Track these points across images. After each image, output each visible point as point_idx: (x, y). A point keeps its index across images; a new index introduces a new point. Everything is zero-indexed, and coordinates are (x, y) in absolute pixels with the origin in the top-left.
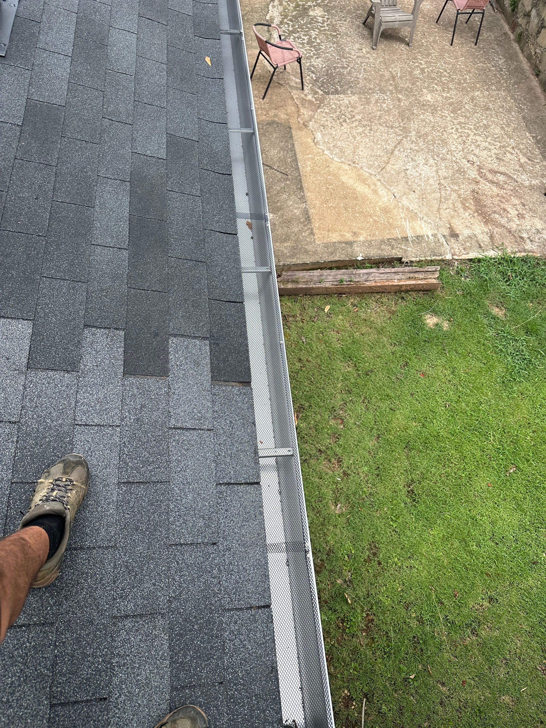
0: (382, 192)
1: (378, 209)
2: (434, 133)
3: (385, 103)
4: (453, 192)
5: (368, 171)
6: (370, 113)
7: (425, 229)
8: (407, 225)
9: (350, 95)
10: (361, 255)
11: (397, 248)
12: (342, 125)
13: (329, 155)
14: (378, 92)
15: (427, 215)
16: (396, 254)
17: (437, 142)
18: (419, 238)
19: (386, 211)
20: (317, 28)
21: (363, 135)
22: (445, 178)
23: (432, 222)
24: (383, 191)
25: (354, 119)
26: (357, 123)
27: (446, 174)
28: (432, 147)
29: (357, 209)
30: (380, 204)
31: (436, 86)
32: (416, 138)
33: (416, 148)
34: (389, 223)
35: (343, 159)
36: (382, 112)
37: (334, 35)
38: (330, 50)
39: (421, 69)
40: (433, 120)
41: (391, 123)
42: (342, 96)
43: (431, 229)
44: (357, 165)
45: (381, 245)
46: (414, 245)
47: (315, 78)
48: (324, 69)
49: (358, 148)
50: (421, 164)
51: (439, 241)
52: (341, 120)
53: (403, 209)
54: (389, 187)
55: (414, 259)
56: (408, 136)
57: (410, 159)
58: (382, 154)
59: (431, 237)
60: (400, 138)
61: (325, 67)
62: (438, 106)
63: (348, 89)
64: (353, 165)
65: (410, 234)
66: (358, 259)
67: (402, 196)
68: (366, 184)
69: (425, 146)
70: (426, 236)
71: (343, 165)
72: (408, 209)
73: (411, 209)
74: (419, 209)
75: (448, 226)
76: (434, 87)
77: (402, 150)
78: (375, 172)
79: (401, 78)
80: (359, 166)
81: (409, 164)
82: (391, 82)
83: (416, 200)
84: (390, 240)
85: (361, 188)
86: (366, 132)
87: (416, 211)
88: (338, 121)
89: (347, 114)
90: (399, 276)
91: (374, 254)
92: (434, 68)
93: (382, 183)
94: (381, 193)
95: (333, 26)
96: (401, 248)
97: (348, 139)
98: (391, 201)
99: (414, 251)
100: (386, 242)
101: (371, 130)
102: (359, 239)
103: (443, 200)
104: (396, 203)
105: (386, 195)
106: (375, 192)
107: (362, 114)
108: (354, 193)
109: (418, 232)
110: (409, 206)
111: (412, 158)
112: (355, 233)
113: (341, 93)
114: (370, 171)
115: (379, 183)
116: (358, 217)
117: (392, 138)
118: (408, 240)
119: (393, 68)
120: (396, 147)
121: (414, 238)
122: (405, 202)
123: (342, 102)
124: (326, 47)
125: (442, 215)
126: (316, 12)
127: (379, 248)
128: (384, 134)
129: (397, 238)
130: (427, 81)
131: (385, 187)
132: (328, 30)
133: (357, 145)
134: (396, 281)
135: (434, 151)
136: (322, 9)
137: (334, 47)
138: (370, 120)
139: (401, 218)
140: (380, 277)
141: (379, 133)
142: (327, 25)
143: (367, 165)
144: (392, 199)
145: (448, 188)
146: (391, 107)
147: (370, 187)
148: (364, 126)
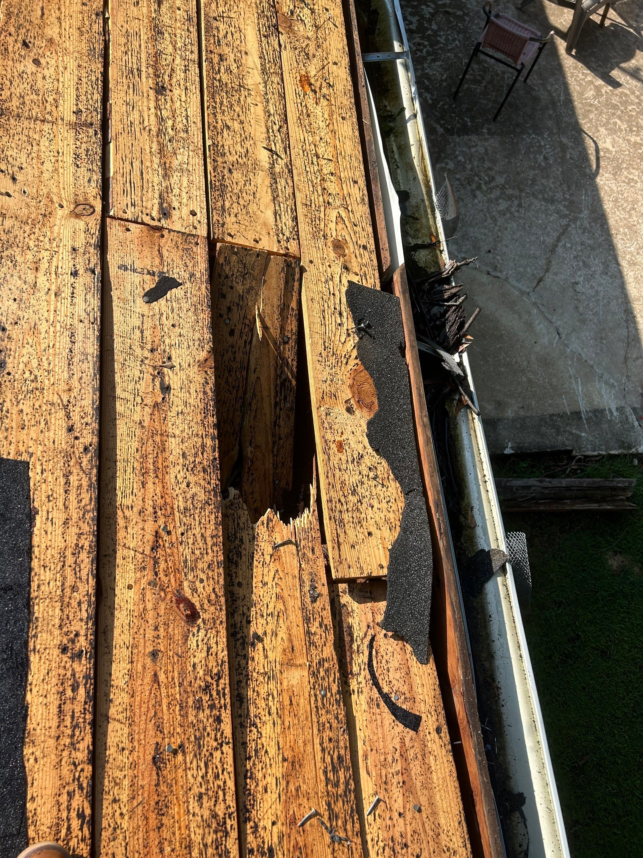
0: (540, 326)
1: (534, 358)
3: (541, 153)
5: (517, 284)
6: (518, 173)
7: (606, 398)
8: (579, 389)
9: (487, 136)
10: (510, 445)
11: (565, 432)
12: (475, 196)
14: (530, 131)
15: (607, 369)
16: (564, 444)
17: (621, 230)
18: (598, 415)
19: (546, 362)
21: (508, 215)
22: (634, 300)
23: (616, 384)
24: (542, 325)
25: (493, 184)
26: (498, 192)
27: (635, 292)
29: (501, 357)
30: (537, 348)
31: (619, 122)
32: (590, 223)
33: (590, 242)
34: (551, 385)
36: (537, 172)
39: (596, 87)
40: (615, 188)
41: (550, 194)
42: (474, 138)
43: (616, 398)
44: (499, 274)
45: (541, 426)
46: (589, 427)
48: (445, 84)
49: (501, 241)
50: (598, 272)
51: (627, 420)
52: (474, 186)
53: (572, 359)
54: (549, 317)
55: (590, 453)
56: (577, 218)
57: (581, 264)
58: (538, 253)
59: (615, 414)
60: (564, 222)
61: (446, 80)
62: (623, 161)
63: (482, 126)
64: (494, 273)
65: (583, 406)
66: (506, 453)
67: (570, 334)
68: (515, 312)
70: (607, 411)
72: (580, 359)
73: (584, 359)
74: (596, 359)
76: (616, 123)
77: (568, 245)
78: (528, 287)
79: (565, 104)
80: (503, 276)
81: (579, 273)
82: (551, 112)
83: (591, 341)
84: (554, 418)
85: (507, 319)
86: (513, 209)
87: (592, 363)
88: (468, 188)
89: (483, 174)
91: (529, 443)
93: (540, 310)
94: (538, 329)
96: (571, 433)
97: (485, 224)
98: (555, 345)
99: (591, 438)
100: (548, 420)
101: (520, 205)
102: (505, 415)
103: (631, 341)
104: (562, 347)
105: (546, 332)
106: (530, 326)
107: (505, 175)
108: (497, 329)
109: (596, 403)
110: (581, 352)
111: (584, 262)
112: (500, 403)
113: (472, 132)
114: (520, 285)
115: (535, 310)
117: (553, 222)
118: (581, 418)
119: (552, 85)
120: (559, 239)
121: (590, 414)
122: (575, 345)
123: (473, 150)
124: (447, 39)
125: (631, 370)
127: (538, 433)
128: (540, 215)
129: (564, 413)
130: (605, 110)
131: (545, 316)
133: (500, 234)
137: (459, 41)
138: (518, 187)
139: (570, 377)
141: (533, 213)
143: (515, 275)
144: (555, 341)
145: (638, 319)
146: (551, 161)
147: (520, 318)
148: (510, 198)
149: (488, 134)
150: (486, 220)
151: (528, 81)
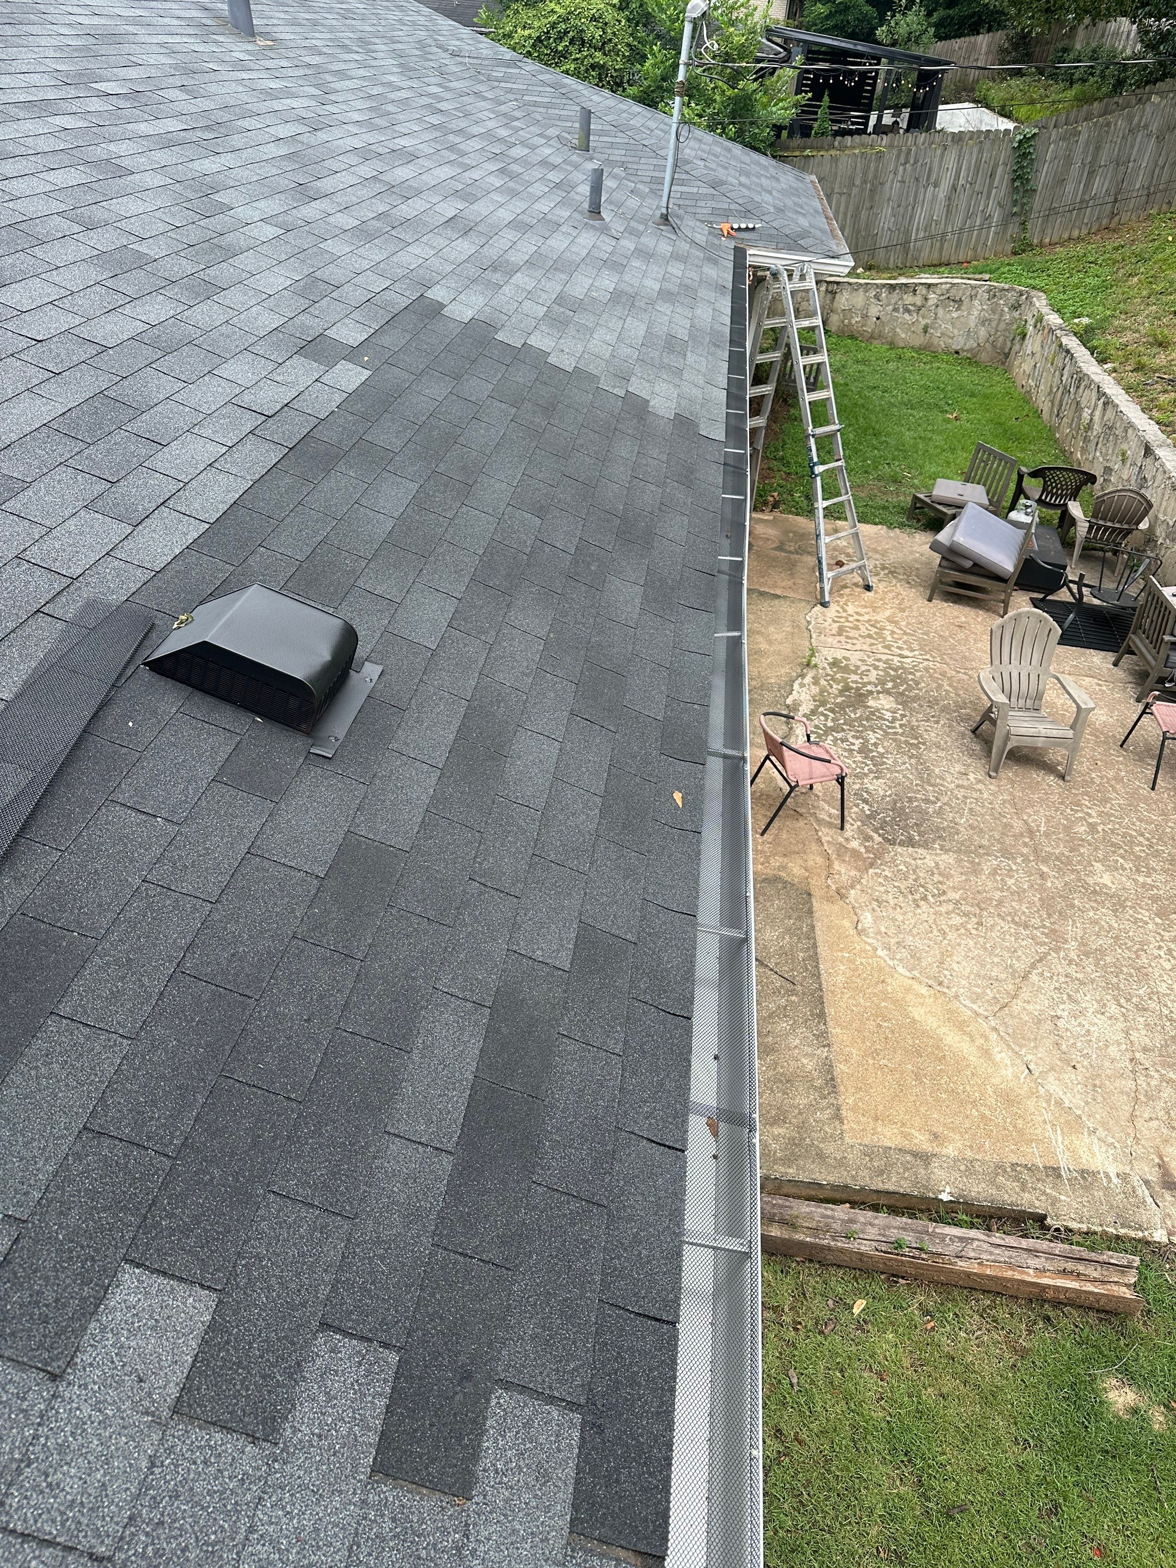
0: (1001, 1055)
1: (990, 1091)
2: (1120, 951)
3: (1011, 877)
4: (1165, 1084)
5: (970, 1005)
6: (979, 892)
7: (1100, 1157)
8: (1058, 1140)
9: (938, 852)
10: (948, 1190)
11: (1035, 1189)
12: (918, 906)
13: (887, 959)
14: (998, 854)
15: (1104, 1124)
16: (1032, 1205)
17: (1125, 970)
18: (1086, 1177)
19: (1008, 1099)
20: (880, 728)
22: (1145, 1050)
23: (1116, 1144)
24: (1003, 1054)
25: (942, 898)
26: (951, 907)
27: (1147, 1040)
28: (1115, 980)
29: (943, 1081)
30: (996, 1081)
31: (1121, 861)
32: (1078, 956)
33: (1080, 976)
34: (1015, 1127)
35: (916, 973)
36: (1005, 894)
37: (912, 744)
38: (903, 767)
39: (1090, 824)
40: (1116, 925)
41: (1023, 918)
42: (921, 851)
43: (1115, 1160)
44: (945, 990)
45: (997, 1174)
46: (1074, 1191)
47: (868, 812)
48: (888, 799)
49: (950, 956)
50: (1091, 1010)
51: (1134, 1192)
52: (917, 896)
53: (1048, 1101)
54: (1017, 1049)
55: (1074, 1225)
56: (1060, 948)
57: (1065, 997)
58: (1003, 976)
59: (1115, 1180)
60: (1043, 949)
61: (890, 796)
62: (1127, 899)
63: (934, 841)
64: (938, 988)
65: (1064, 1161)
66: (940, 1197)
67: (1046, 1072)
68: (965, 1033)
69: (1097, 974)
70: (1102, 1175)
71: (916, 985)
72: (1059, 1103)
73: (1067, 1105)
74: (1086, 1109)
75: (1157, 1160)
76: (1117, 861)
77: (1047, 974)
78: (986, 1010)
79: (1047, 835)
80: (951, 993)
81: (1062, 1007)
82: (1027, 840)
83: (1079, 1086)
84: (1018, 1169)
85: (951, 1038)
86: (969, 926)
87: (1079, 1112)
88: (910, 897)
89: (930, 887)
90: (1037, 1260)
91: (978, 1193)
92: (1117, 826)
93: (1002, 1037)
94: (998, 1057)
95: (912, 729)
96: (1044, 1193)
97: (930, 935)
98: (1022, 1080)
99: (1075, 1205)
100: (1009, 1170)
101: (980, 924)
102: (944, 1151)
103: (1142, 1098)
104: (1033, 1085)
105: (1009, 1063)
106: (986, 1053)
107: (961, 891)
108: (938, 1048)
109: (1084, 1161)
110: (1063, 1097)
111: (1069, 996)
112: (936, 1136)
113: (920, 846)
114: (975, 1007)
115: (994, 1036)
116: (944, 1101)
117: (1026, 947)
118: (1060, 1176)
119: (1030, 816)
120: (1033, 966)
121: (1075, 1174)
122: (1052, 1085)
123: (919, 862)
124: (895, 762)
125: (1141, 1132)
126: (881, 702)
127: (992, 1182)
128: (1008, 937)
129: (1033, 1165)
130: (1102, 847)
131: (1009, 1046)
132: (902, 735)
133: (949, 948)
134: (1031, 1271)
135: (1118, 989)
136: (892, 699)
137: (911, 764)
138: (978, 905)
139: (1045, 1122)
140: (991, 1253)
141: (998, 934)
142: (901, 726)
143: (969, 994)
144: (1023, 1076)
145: (1152, 1073)
146: (1025, 887)
147: (973, 1041)
148: (965, 915)
149: (941, 850)
150: (931, 932)
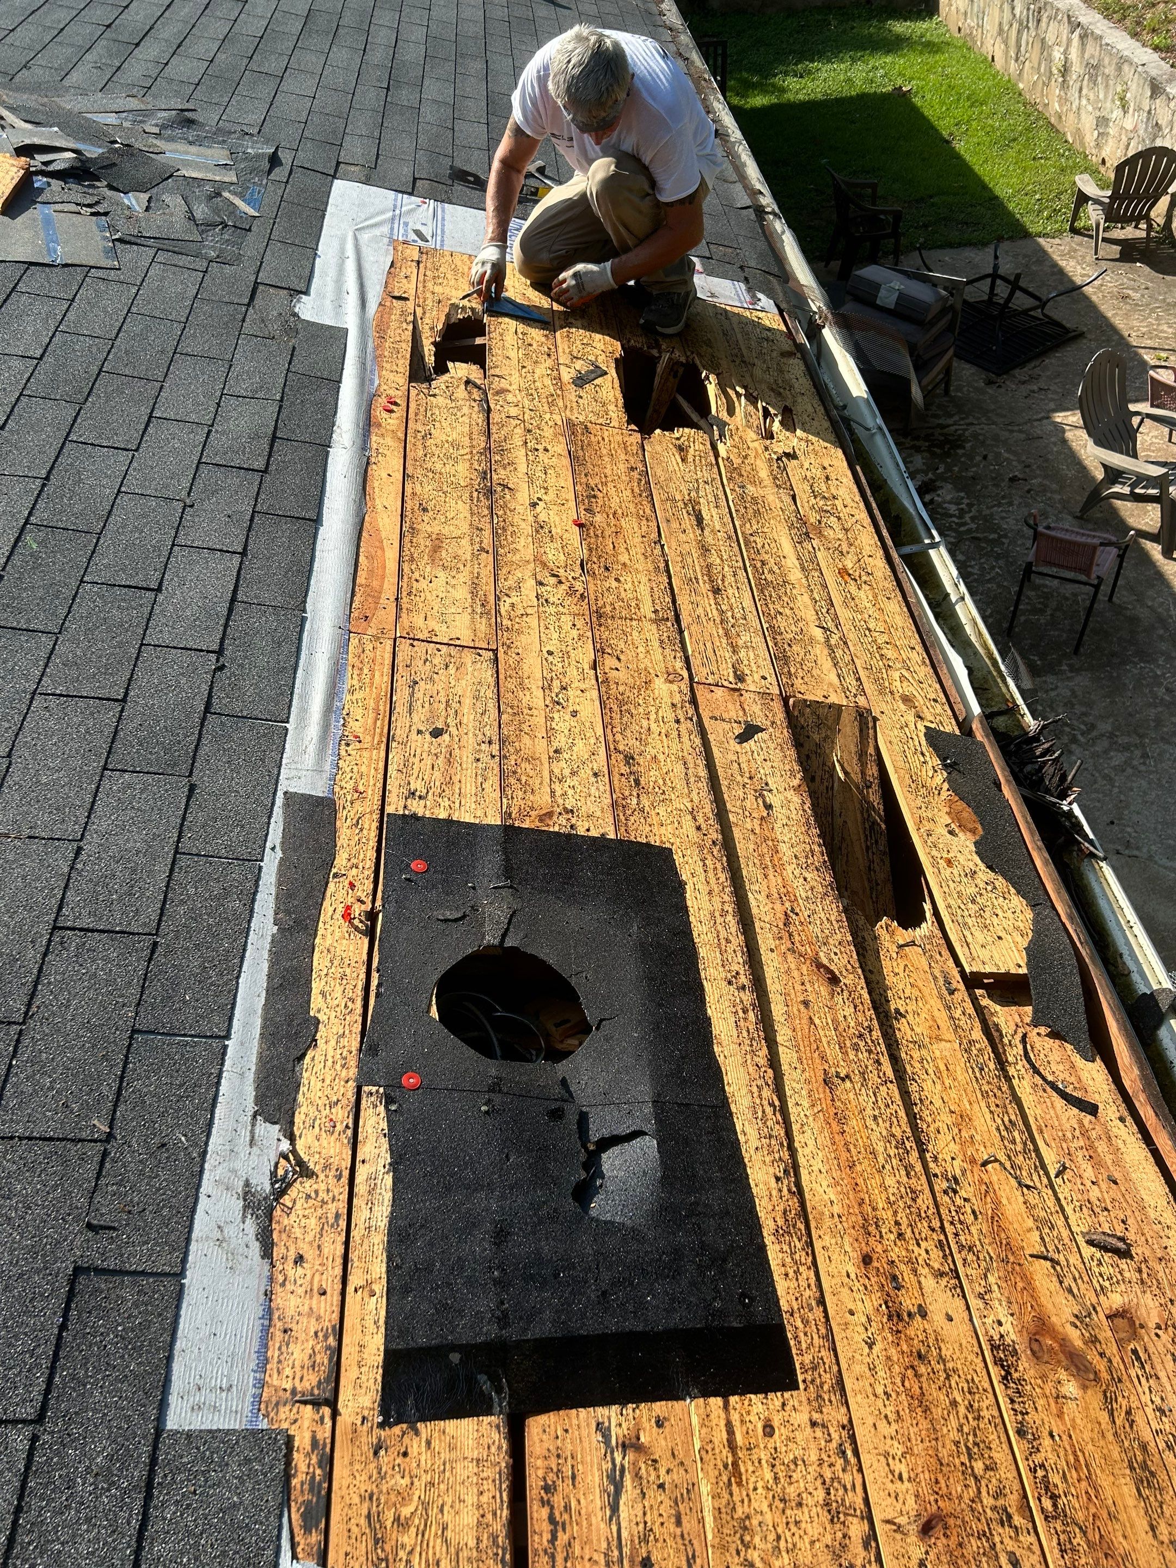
5: (1169, 864)
6: (1130, 715)
9: (1069, 675)
14: (1136, 660)
21: (1129, 771)
25: (1094, 733)
26: (1105, 743)
36: (1160, 709)
42: (1050, 679)
49: (1127, 807)
82: (1161, 632)
89: (1075, 723)
95: (986, 520)
97: (1096, 786)
101: (1145, 756)
107: (1111, 720)
119: (1154, 599)
124: (982, 569)
133: (1122, 797)
137: (1000, 568)
138: (1135, 732)
148: (1126, 748)
149: (1071, 671)
150: (1095, 782)
151: (1114, 599)
